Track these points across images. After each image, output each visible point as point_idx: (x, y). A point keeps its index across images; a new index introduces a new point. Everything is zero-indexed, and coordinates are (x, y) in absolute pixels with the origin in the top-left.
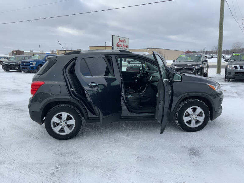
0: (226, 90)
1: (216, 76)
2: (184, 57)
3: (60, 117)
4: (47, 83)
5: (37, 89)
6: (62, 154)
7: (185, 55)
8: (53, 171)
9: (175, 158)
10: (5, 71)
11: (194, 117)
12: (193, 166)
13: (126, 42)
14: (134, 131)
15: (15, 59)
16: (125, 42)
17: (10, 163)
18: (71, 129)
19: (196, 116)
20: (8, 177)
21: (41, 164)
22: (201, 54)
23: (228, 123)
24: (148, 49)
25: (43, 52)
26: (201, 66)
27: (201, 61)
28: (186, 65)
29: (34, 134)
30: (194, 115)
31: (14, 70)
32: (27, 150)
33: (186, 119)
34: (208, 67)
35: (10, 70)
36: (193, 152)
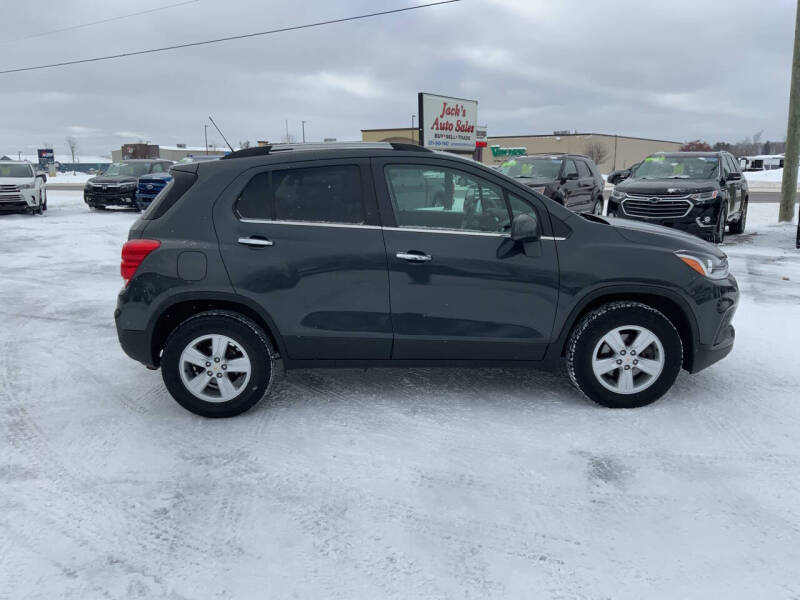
0: (787, 277)
1: (776, 229)
2: (661, 163)
3: (205, 348)
4: (167, 243)
5: (140, 261)
6: (203, 458)
7: (663, 158)
8: (166, 504)
9: (539, 485)
10: (93, 208)
11: (628, 359)
12: (590, 510)
13: (467, 113)
14: (435, 399)
15: (122, 171)
16: (464, 115)
17: (50, 477)
18: (239, 386)
19: (636, 357)
20: (36, 514)
21: (136, 482)
22: (721, 153)
23: (755, 384)
24: (556, 134)
25: (217, 149)
26: (714, 195)
27: (718, 178)
28: (663, 192)
29: (135, 399)
30: (628, 355)
31: (119, 205)
32: (105, 444)
33: (600, 367)
34: (745, 199)
35: (107, 207)
36: (604, 469)
